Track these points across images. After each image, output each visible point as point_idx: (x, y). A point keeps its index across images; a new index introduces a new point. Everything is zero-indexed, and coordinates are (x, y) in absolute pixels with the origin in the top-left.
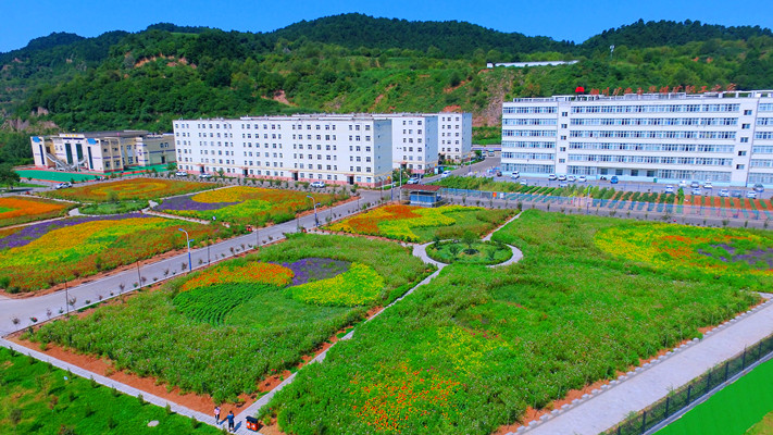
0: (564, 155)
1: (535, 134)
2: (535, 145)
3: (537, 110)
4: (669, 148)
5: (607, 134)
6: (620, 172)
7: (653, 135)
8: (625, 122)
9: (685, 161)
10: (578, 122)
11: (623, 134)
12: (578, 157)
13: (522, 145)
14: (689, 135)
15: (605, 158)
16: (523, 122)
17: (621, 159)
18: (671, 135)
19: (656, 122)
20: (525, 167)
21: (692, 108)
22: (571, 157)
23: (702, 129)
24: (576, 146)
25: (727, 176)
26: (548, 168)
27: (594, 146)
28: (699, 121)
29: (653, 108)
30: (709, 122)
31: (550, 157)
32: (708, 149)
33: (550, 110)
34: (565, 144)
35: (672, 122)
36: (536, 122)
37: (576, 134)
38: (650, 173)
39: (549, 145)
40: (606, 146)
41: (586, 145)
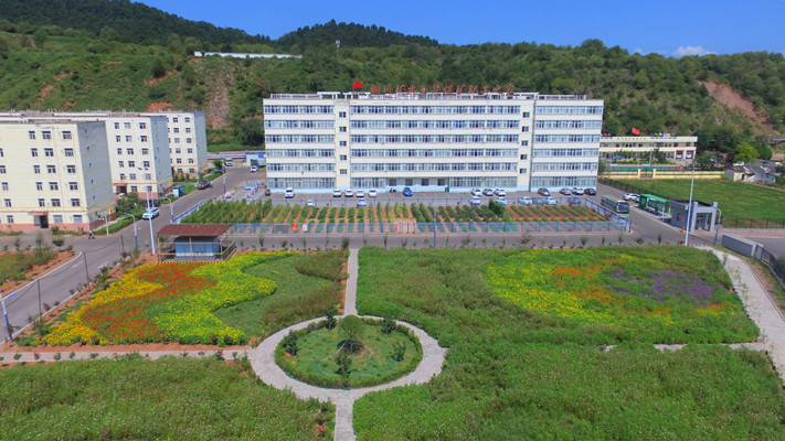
0: (345, 165)
1: (309, 139)
2: (310, 153)
3: (309, 109)
4: (458, 153)
5: (393, 139)
6: (409, 181)
7: (441, 139)
8: (412, 124)
9: (475, 167)
10: (359, 124)
11: (410, 139)
12: (363, 167)
13: (293, 153)
14: (476, 139)
15: (393, 167)
16: (291, 124)
17: (411, 167)
18: (459, 139)
19: (443, 124)
20: (298, 182)
21: (477, 110)
22: (355, 167)
23: (488, 132)
24: (359, 153)
25: (513, 182)
26: (329, 182)
27: (380, 153)
28: (486, 123)
29: (440, 109)
30: (494, 124)
31: (330, 167)
32: (495, 153)
33: (326, 110)
34: (345, 151)
35: (460, 124)
36: (309, 124)
37: (359, 139)
38: (441, 182)
39: (327, 153)
40: (393, 153)
41: (371, 153)
